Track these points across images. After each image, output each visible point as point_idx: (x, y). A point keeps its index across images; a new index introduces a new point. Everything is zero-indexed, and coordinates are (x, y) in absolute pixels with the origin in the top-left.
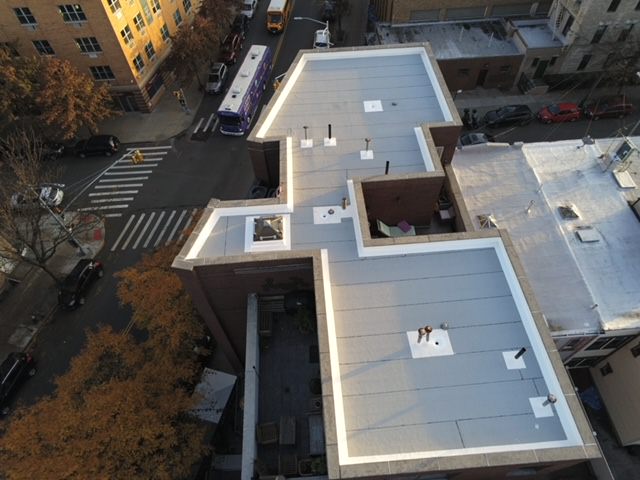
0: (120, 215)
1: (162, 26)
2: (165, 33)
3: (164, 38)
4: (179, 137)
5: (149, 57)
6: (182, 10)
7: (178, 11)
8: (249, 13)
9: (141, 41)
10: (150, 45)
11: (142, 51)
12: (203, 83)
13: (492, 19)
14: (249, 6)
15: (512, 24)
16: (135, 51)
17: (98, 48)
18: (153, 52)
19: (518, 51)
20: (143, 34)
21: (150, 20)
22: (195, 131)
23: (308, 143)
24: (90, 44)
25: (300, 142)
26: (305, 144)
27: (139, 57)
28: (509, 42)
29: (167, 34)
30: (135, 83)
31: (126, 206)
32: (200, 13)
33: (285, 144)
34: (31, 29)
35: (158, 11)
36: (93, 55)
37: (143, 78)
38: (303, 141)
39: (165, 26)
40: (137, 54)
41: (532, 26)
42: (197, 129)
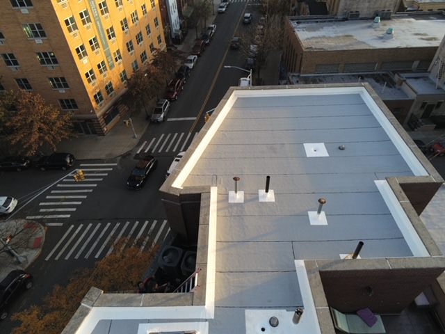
0: (61, 224)
1: (121, 72)
2: (124, 76)
3: (122, 80)
4: (124, 156)
5: (108, 93)
6: (139, 61)
7: (135, 61)
8: (191, 65)
9: (102, 81)
10: (110, 84)
11: (103, 88)
12: (149, 114)
13: (381, 73)
14: (191, 60)
15: (400, 76)
16: (96, 88)
17: (66, 86)
18: (112, 89)
19: (408, 97)
20: (105, 76)
21: (112, 67)
22: (138, 152)
23: (238, 197)
24: (61, 82)
25: (228, 194)
26: (234, 198)
27: (99, 93)
28: (399, 89)
29: (125, 77)
30: (94, 113)
31: (69, 216)
32: (152, 64)
33: (209, 198)
34: (14, 70)
35: (119, 61)
36: (62, 91)
37: (101, 109)
38: (232, 193)
39: (124, 72)
40: (98, 91)
41: (416, 78)
42: (140, 149)
